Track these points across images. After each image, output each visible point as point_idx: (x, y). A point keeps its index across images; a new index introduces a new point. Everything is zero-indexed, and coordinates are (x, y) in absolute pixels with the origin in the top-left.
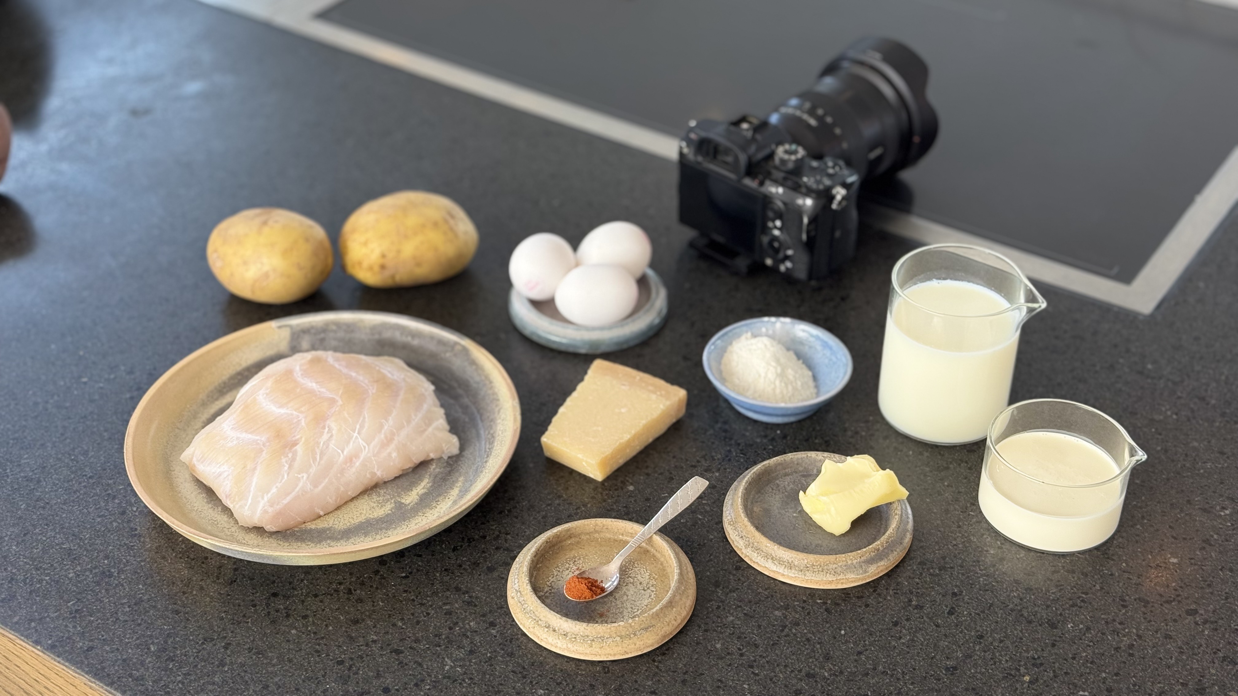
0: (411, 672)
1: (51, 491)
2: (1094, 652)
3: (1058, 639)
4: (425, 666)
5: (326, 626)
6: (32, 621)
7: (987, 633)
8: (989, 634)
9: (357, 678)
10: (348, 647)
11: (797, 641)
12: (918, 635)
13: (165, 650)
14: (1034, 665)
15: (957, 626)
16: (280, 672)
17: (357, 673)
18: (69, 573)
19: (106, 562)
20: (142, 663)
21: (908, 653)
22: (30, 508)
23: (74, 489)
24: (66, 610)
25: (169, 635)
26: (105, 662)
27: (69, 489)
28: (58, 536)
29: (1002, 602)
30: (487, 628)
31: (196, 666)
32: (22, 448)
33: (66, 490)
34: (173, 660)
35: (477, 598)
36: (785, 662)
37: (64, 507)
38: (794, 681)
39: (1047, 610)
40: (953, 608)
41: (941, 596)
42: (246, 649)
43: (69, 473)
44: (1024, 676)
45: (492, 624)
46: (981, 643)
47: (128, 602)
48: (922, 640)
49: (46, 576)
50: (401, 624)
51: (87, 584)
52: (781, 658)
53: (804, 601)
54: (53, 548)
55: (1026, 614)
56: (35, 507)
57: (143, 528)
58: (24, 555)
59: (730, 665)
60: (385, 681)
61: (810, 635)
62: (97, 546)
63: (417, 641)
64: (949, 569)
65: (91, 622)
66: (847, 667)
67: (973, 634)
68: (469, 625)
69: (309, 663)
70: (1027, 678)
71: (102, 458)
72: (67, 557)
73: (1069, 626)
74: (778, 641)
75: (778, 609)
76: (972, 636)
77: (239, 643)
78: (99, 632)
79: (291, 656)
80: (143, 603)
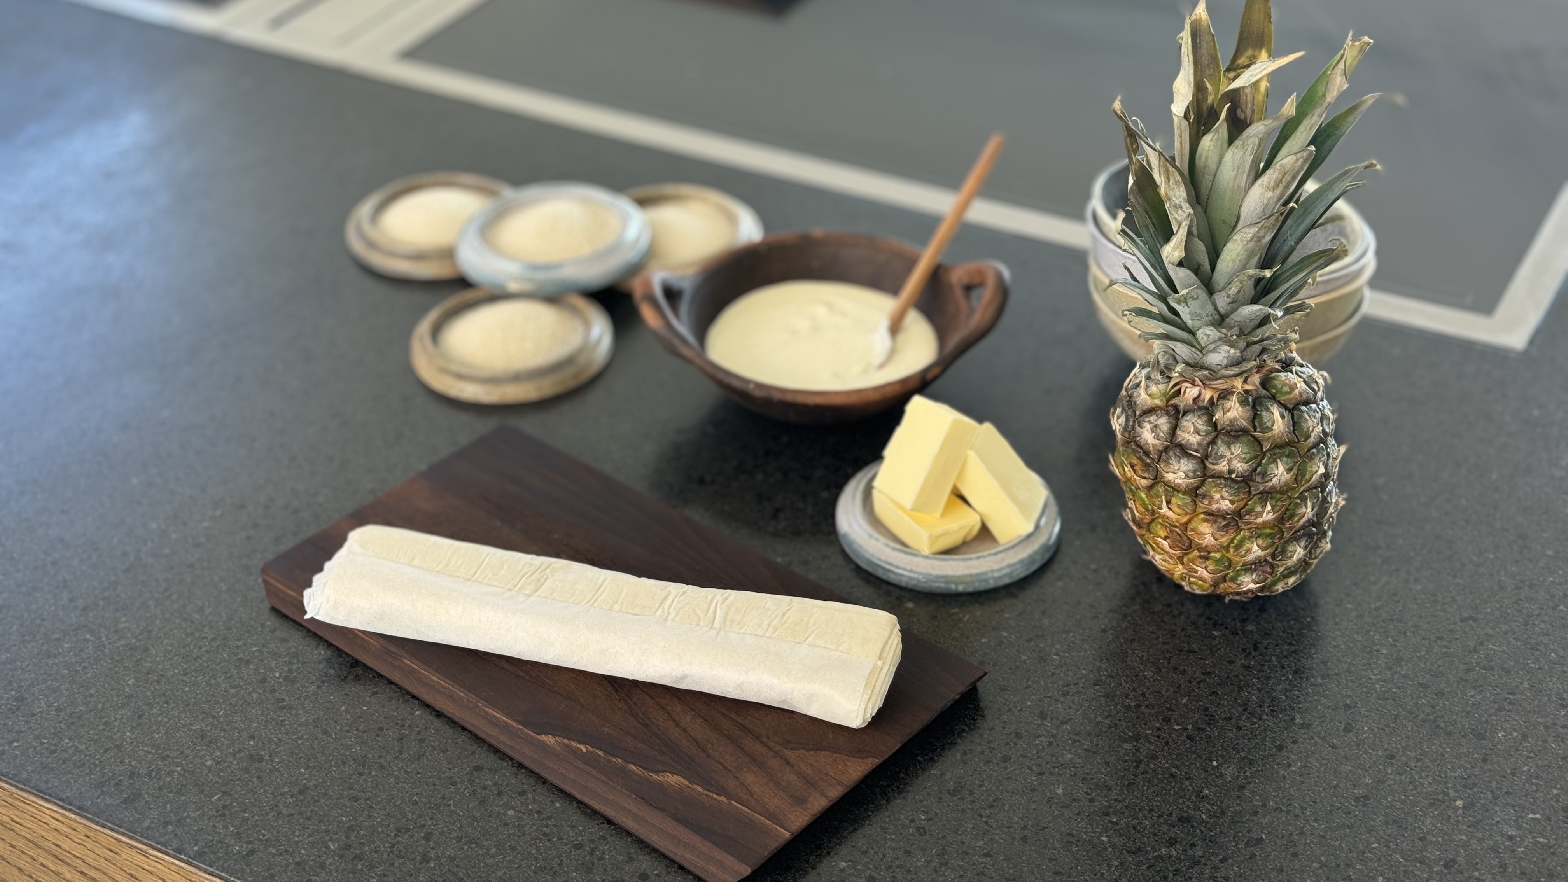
1: (164, 661)
2: (1537, 765)
3: (1489, 752)
6: (166, 824)
7: (1398, 751)
8: (1401, 753)
9: (603, 865)
10: (584, 826)
11: (1158, 779)
12: (1311, 760)
13: (348, 847)
14: (1465, 787)
15: (1358, 745)
16: (502, 863)
17: (602, 858)
18: (206, 761)
19: (252, 743)
20: (323, 867)
21: (1303, 783)
22: (141, 684)
23: (195, 656)
24: (210, 807)
25: (351, 829)
26: (273, 868)
27: (187, 656)
28: (184, 716)
29: (1409, 712)
31: (392, 864)
32: (117, 610)
33: (183, 658)
34: (361, 860)
36: (1148, 805)
37: (185, 678)
38: (1165, 828)
39: (1468, 717)
40: (1348, 724)
41: (1330, 711)
42: (453, 838)
43: (184, 636)
44: (1455, 801)
46: (1392, 764)
47: (290, 791)
48: (1318, 765)
49: (178, 767)
51: (232, 772)
52: (1142, 801)
53: (1159, 729)
54: (179, 730)
55: (1442, 725)
56: (146, 681)
57: (292, 698)
58: (143, 743)
59: (1078, 814)
60: (641, 865)
61: (1174, 770)
62: (236, 725)
64: (1335, 677)
65: (245, 820)
66: (1228, 807)
67: (1380, 753)
69: (538, 850)
70: (1459, 803)
71: (223, 614)
72: (199, 740)
73: (1500, 735)
74: (1134, 780)
75: (1126, 741)
76: (1380, 757)
77: (443, 832)
78: (259, 831)
79: (513, 843)
80: (310, 791)
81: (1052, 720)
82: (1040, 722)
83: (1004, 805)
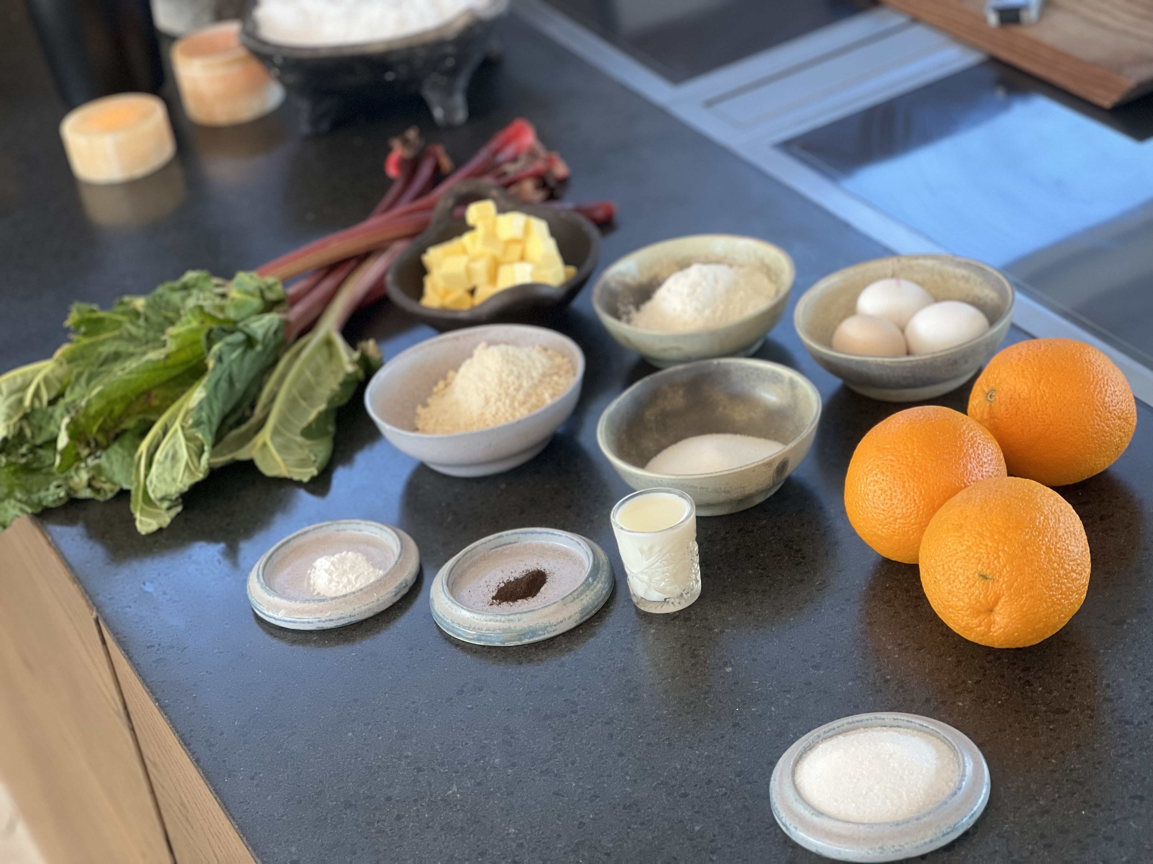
0: (418, 789)
4: (433, 787)
5: (378, 736)
17: (376, 780)
18: (216, 650)
24: (194, 679)
25: (255, 716)
30: (507, 767)
34: (245, 737)
35: (518, 739)
42: (304, 740)
45: (513, 765)
50: (438, 747)
51: (223, 660)
60: (393, 791)
63: (442, 764)
65: (206, 692)
68: (494, 761)
69: (344, 763)
78: (207, 702)
79: (334, 754)
81: (743, 778)
82: (733, 778)
83: (652, 824)
